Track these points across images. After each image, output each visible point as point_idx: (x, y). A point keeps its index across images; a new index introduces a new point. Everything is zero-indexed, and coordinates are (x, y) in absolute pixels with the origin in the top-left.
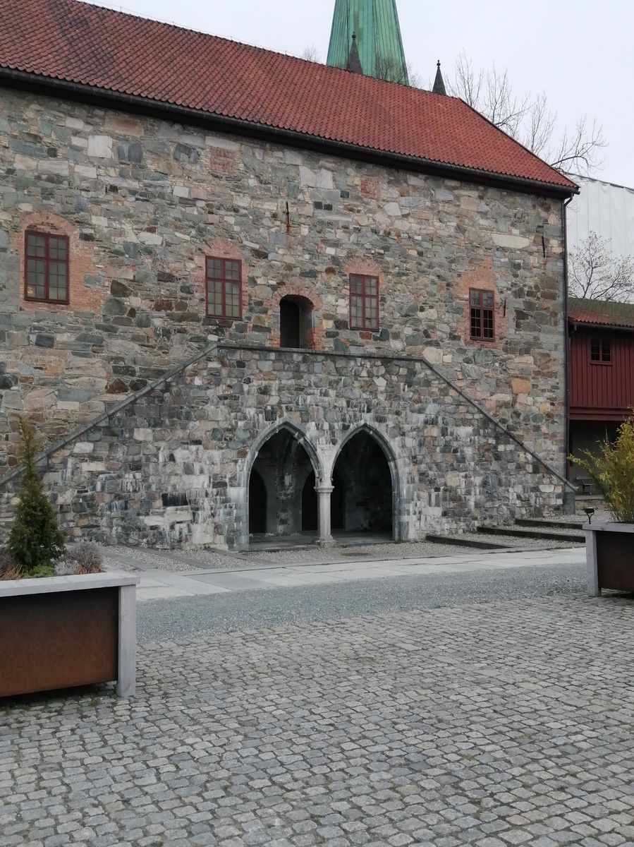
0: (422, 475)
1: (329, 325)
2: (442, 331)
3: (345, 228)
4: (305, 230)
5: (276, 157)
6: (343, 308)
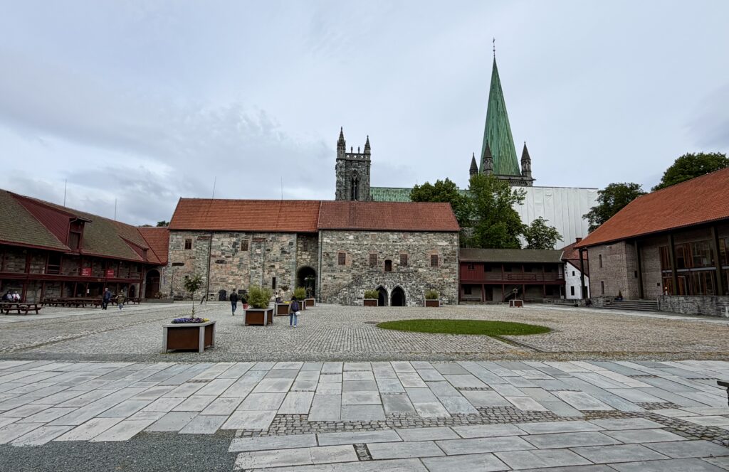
0: (411, 295)
1: (395, 265)
3: (400, 245)
4: (390, 247)
5: (385, 233)
6: (399, 261)
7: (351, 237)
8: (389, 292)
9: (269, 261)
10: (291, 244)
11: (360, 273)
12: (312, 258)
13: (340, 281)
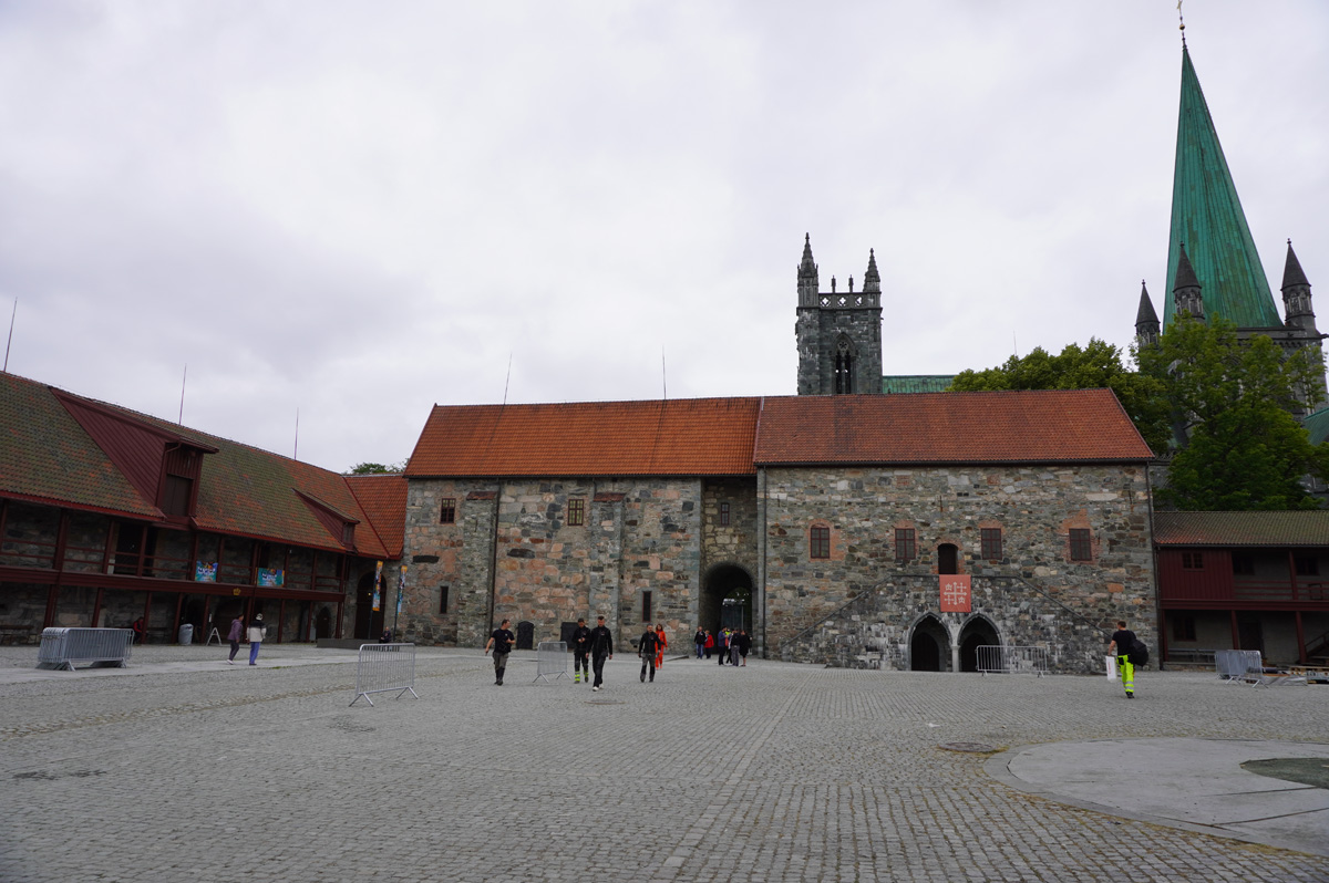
0: (1019, 642)
2: (1049, 556)
3: (978, 504)
4: (952, 509)
5: (934, 473)
6: (977, 548)
7: (843, 485)
8: (955, 631)
9: (634, 551)
10: (688, 506)
11: (870, 581)
12: (741, 542)
13: (817, 600)
